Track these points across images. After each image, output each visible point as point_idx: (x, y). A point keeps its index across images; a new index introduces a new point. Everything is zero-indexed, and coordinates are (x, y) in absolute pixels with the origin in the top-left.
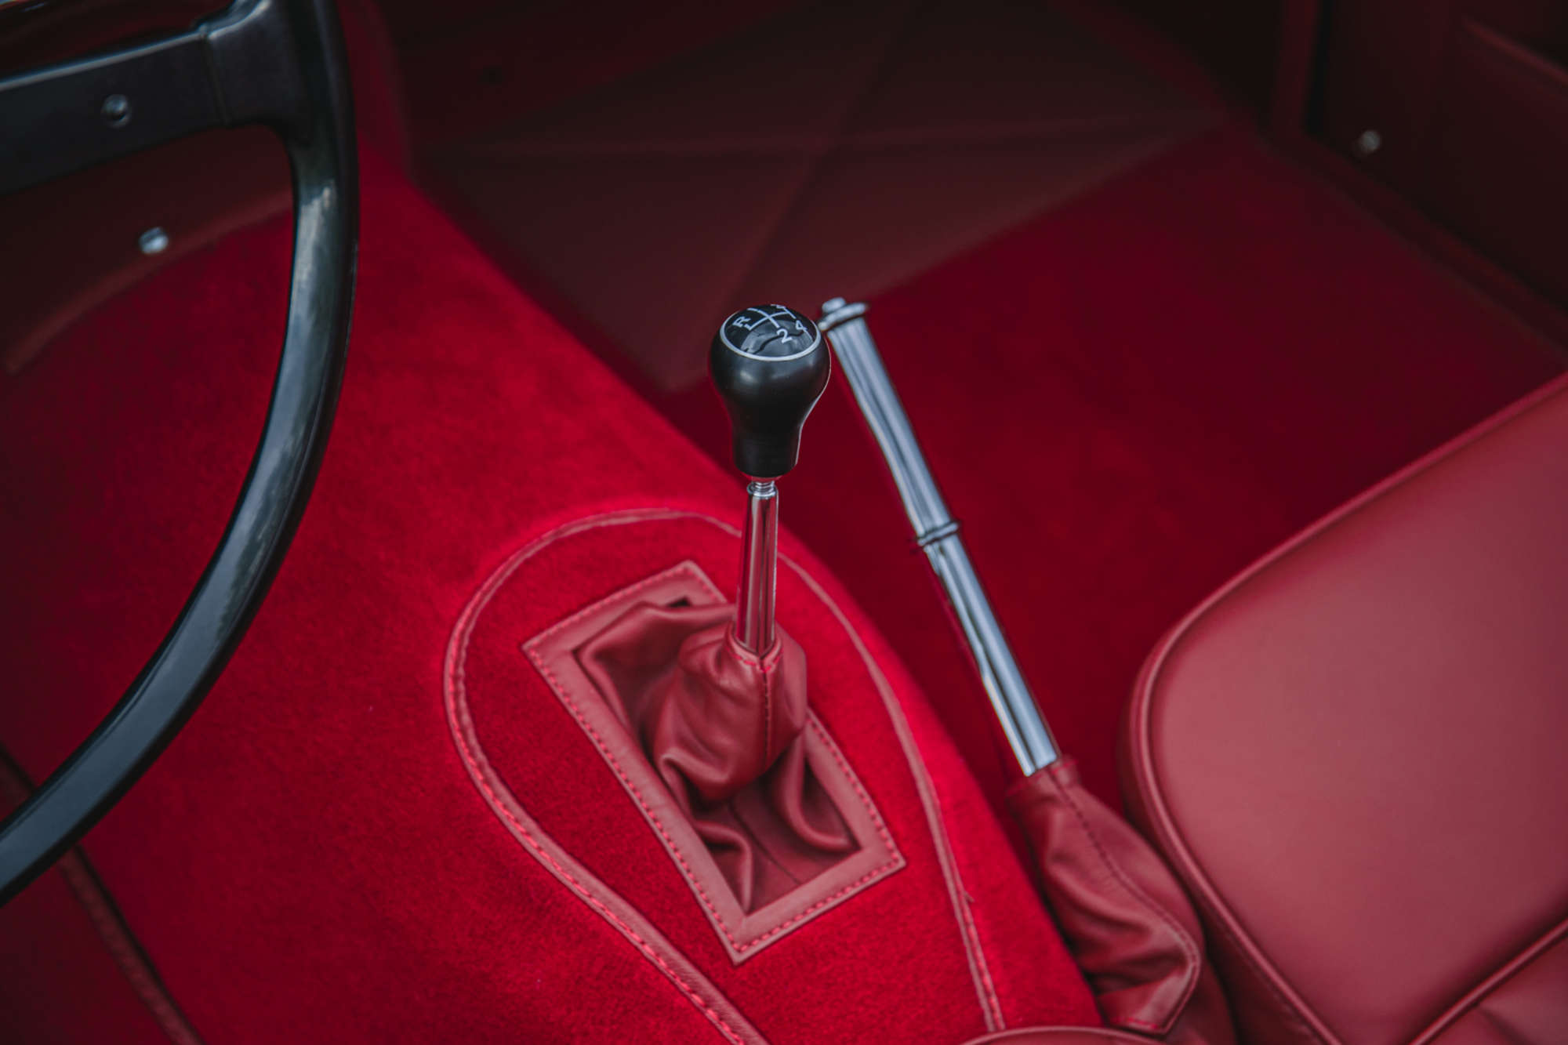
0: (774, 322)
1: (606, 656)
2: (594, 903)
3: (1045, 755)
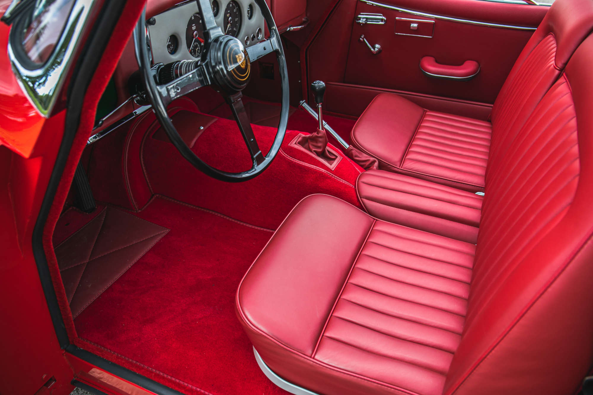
1: (299, 143)
3: (348, 146)
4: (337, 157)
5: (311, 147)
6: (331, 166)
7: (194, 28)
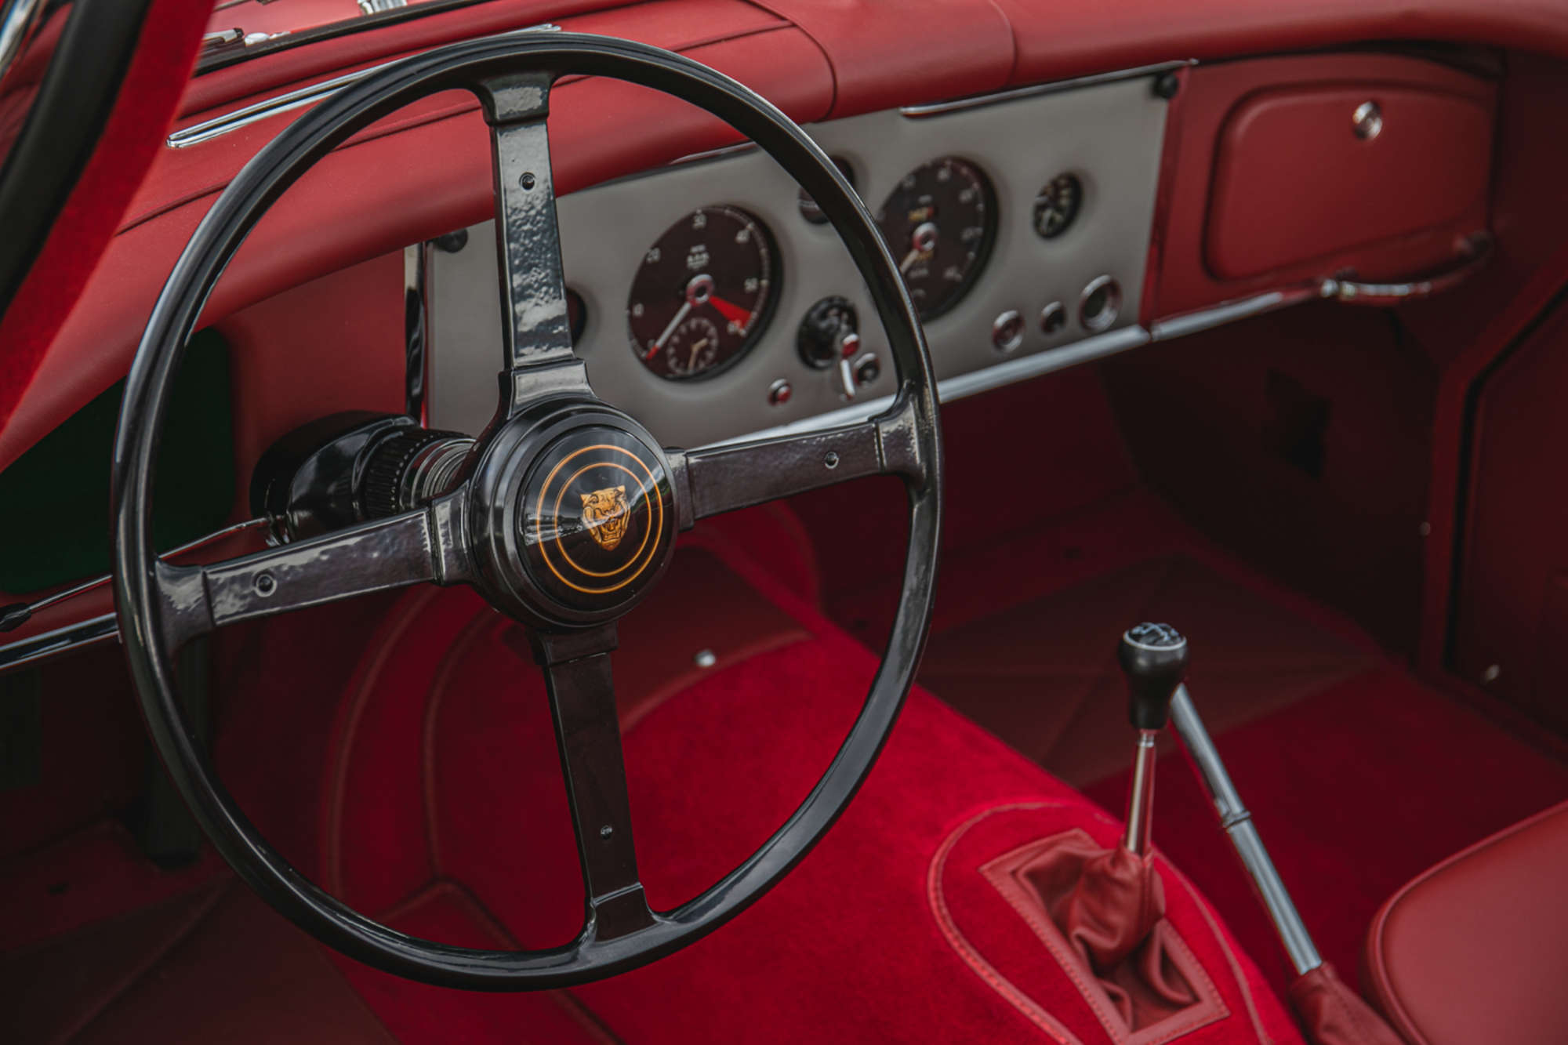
0: (1160, 630)
1: (1033, 875)
2: (1036, 1019)
3: (1314, 962)
4: (1197, 1000)
5: (1077, 911)
6: (1132, 1037)
7: (701, 260)
